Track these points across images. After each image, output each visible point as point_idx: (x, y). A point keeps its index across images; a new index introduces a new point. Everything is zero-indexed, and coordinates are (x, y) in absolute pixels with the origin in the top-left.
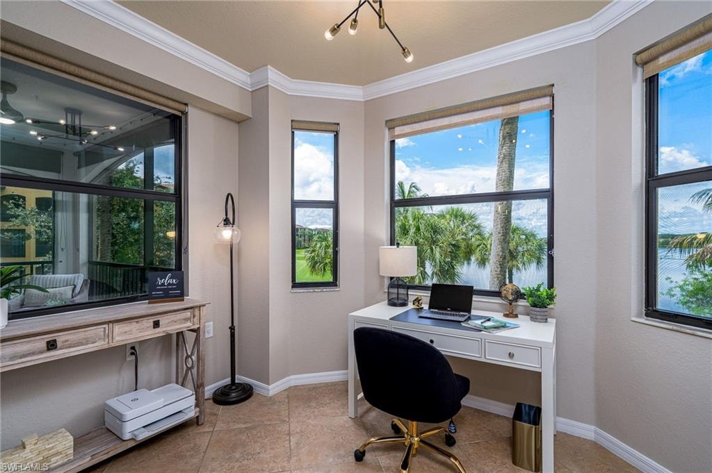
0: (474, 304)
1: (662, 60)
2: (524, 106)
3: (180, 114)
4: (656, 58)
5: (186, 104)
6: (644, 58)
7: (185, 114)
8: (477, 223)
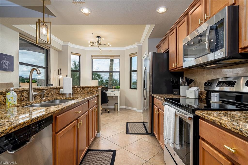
0: (109, 90)
1: (132, 56)
2: (114, 57)
3: (48, 49)
4: (132, 55)
5: (50, 48)
6: (130, 55)
7: (50, 50)
8: (101, 77)
